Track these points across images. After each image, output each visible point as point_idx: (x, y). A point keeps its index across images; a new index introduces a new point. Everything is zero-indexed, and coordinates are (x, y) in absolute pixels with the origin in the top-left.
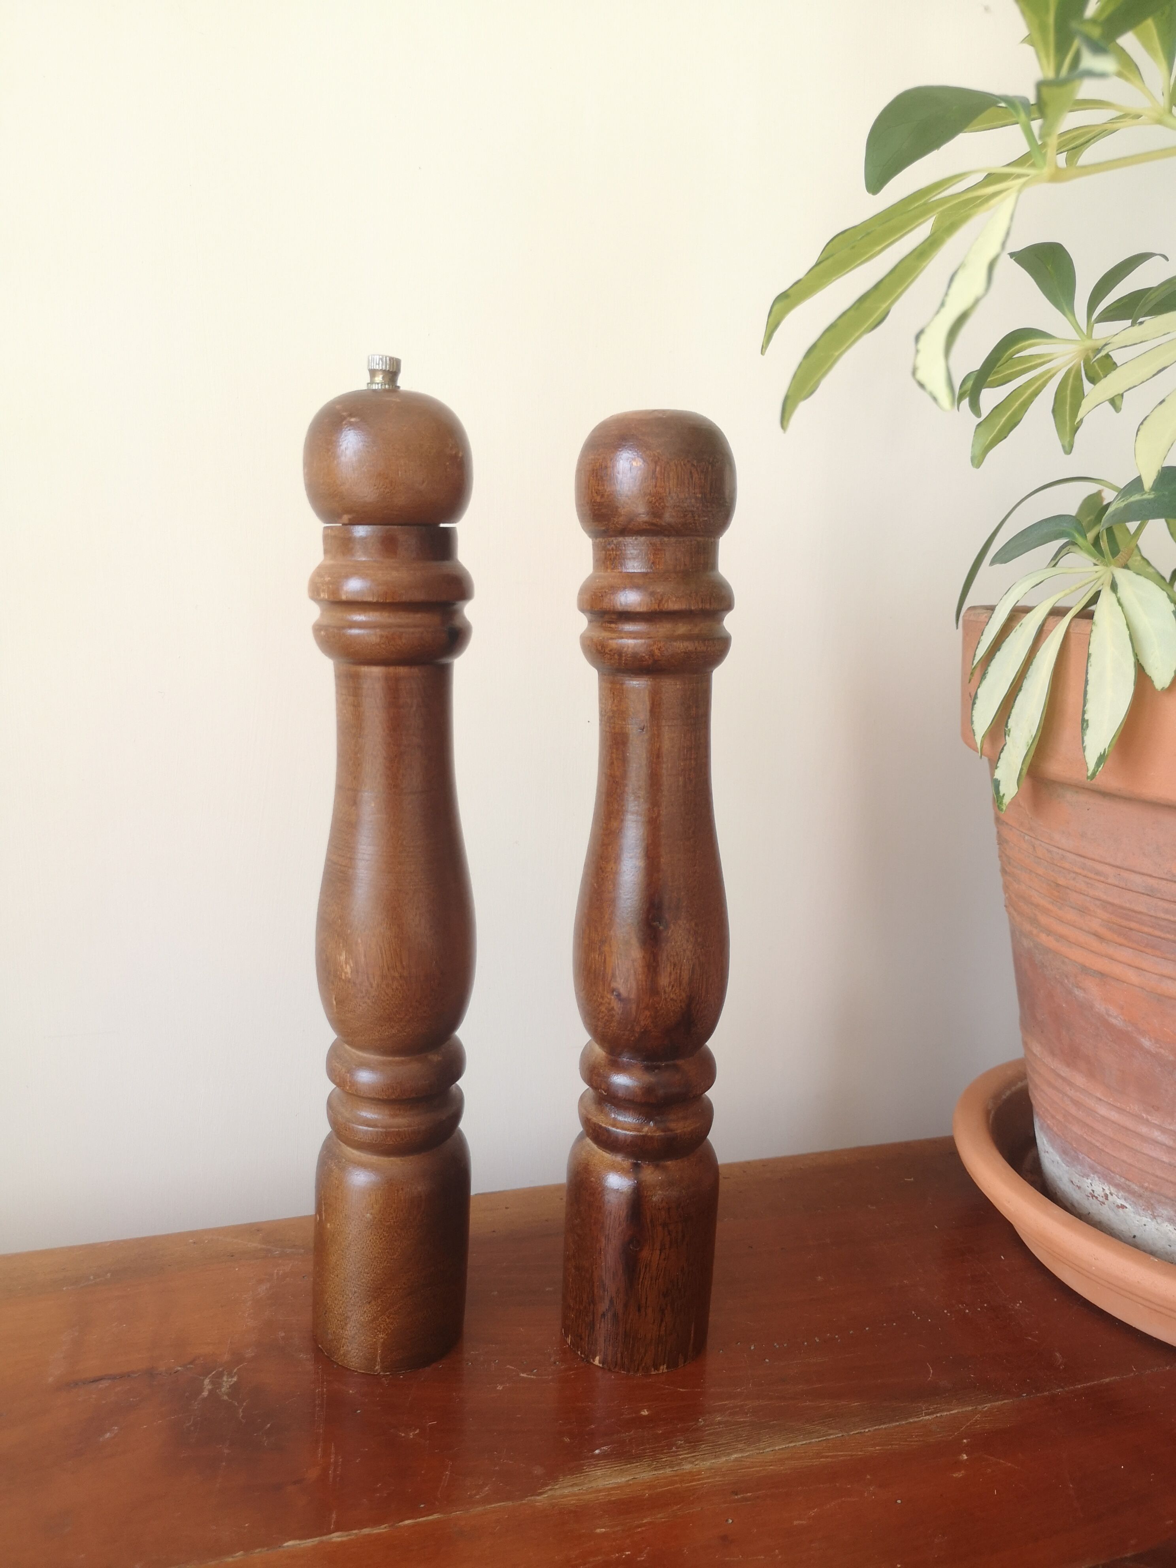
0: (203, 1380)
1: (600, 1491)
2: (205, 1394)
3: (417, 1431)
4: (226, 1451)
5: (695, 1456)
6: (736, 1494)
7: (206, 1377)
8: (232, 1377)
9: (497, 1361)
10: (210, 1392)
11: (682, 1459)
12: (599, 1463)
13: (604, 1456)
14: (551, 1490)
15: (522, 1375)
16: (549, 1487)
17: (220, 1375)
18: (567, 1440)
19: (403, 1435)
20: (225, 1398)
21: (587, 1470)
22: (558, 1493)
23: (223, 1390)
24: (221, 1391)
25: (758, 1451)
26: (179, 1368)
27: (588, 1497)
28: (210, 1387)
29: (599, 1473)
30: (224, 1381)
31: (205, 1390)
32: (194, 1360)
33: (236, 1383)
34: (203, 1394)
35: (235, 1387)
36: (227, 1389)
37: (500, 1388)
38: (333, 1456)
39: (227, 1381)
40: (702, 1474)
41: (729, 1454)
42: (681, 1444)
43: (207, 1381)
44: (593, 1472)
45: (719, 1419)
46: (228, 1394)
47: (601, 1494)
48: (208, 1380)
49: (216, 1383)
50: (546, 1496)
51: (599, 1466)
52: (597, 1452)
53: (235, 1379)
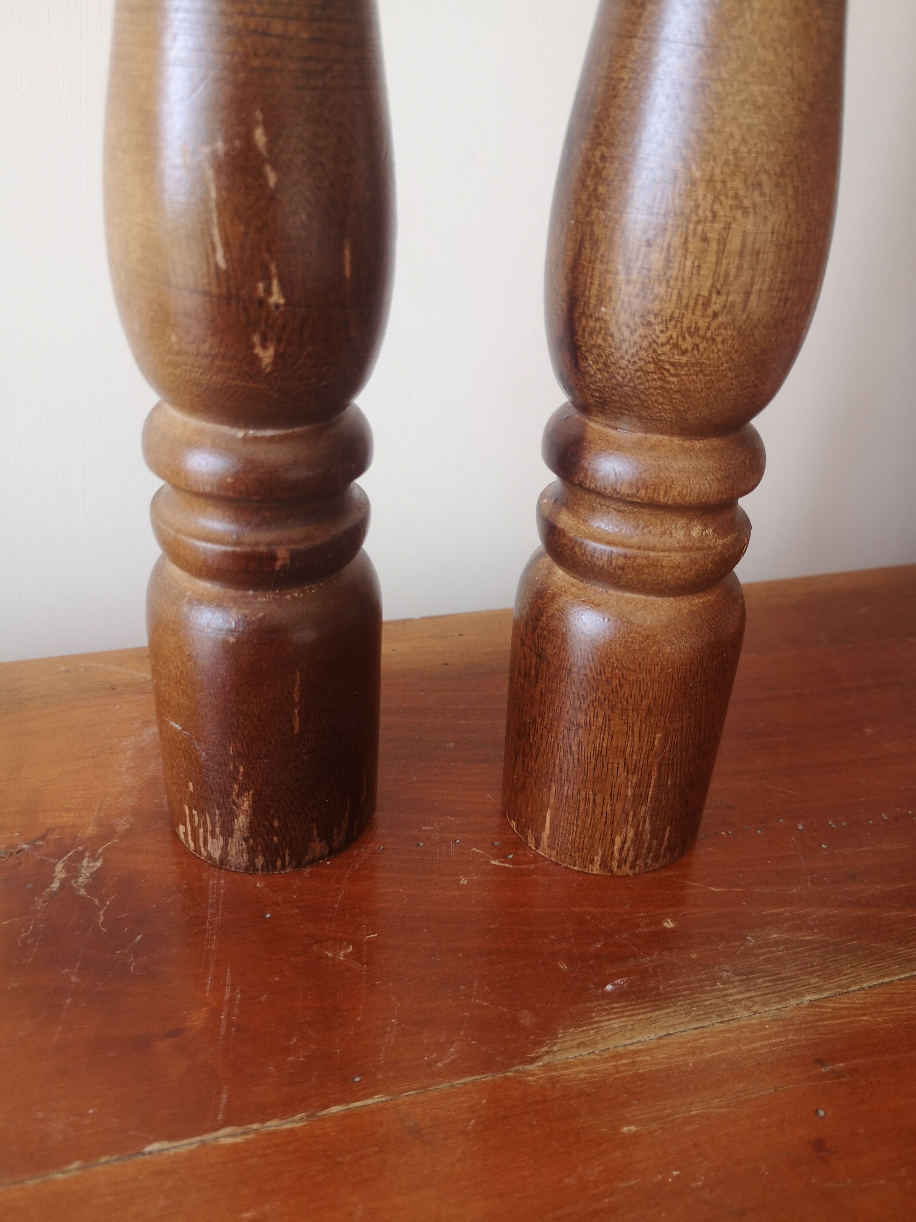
0: (56, 863)
1: (618, 1056)
2: (55, 885)
3: (351, 948)
4: (74, 979)
5: (751, 997)
6: (823, 1065)
7: (60, 859)
8: (95, 862)
9: (458, 841)
10: (63, 882)
11: (735, 1002)
12: (614, 1008)
13: (621, 995)
14: (547, 1053)
15: (493, 862)
16: (545, 1049)
17: (79, 857)
18: (563, 966)
19: (330, 955)
20: (83, 892)
21: (597, 1019)
22: (560, 1057)
23: (80, 880)
24: (76, 882)
25: (839, 990)
26: (24, 846)
27: (602, 1066)
28: (63, 876)
29: (616, 1024)
30: (83, 867)
31: (55, 880)
32: (47, 833)
33: (100, 869)
34: (52, 886)
35: (97, 877)
36: (87, 878)
37: (464, 881)
38: (228, 990)
39: (88, 867)
40: (766, 1029)
41: (799, 995)
42: (728, 977)
43: (59, 867)
44: (607, 1023)
45: (774, 936)
46: (85, 887)
47: (624, 1061)
48: (62, 865)
49: (72, 870)
50: (541, 1064)
51: (614, 1013)
52: (609, 987)
53: (99, 864)
